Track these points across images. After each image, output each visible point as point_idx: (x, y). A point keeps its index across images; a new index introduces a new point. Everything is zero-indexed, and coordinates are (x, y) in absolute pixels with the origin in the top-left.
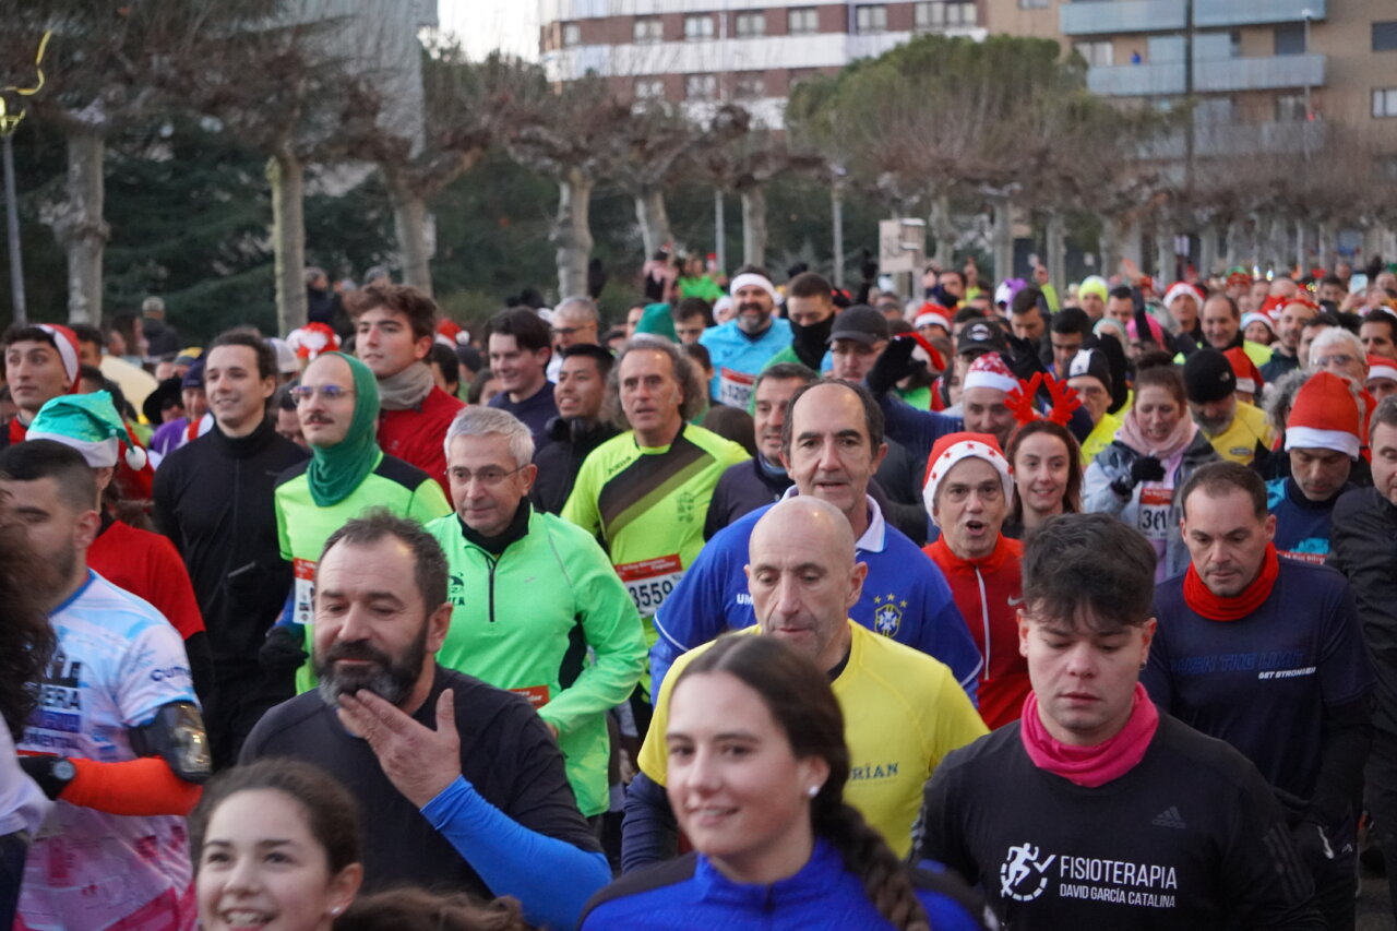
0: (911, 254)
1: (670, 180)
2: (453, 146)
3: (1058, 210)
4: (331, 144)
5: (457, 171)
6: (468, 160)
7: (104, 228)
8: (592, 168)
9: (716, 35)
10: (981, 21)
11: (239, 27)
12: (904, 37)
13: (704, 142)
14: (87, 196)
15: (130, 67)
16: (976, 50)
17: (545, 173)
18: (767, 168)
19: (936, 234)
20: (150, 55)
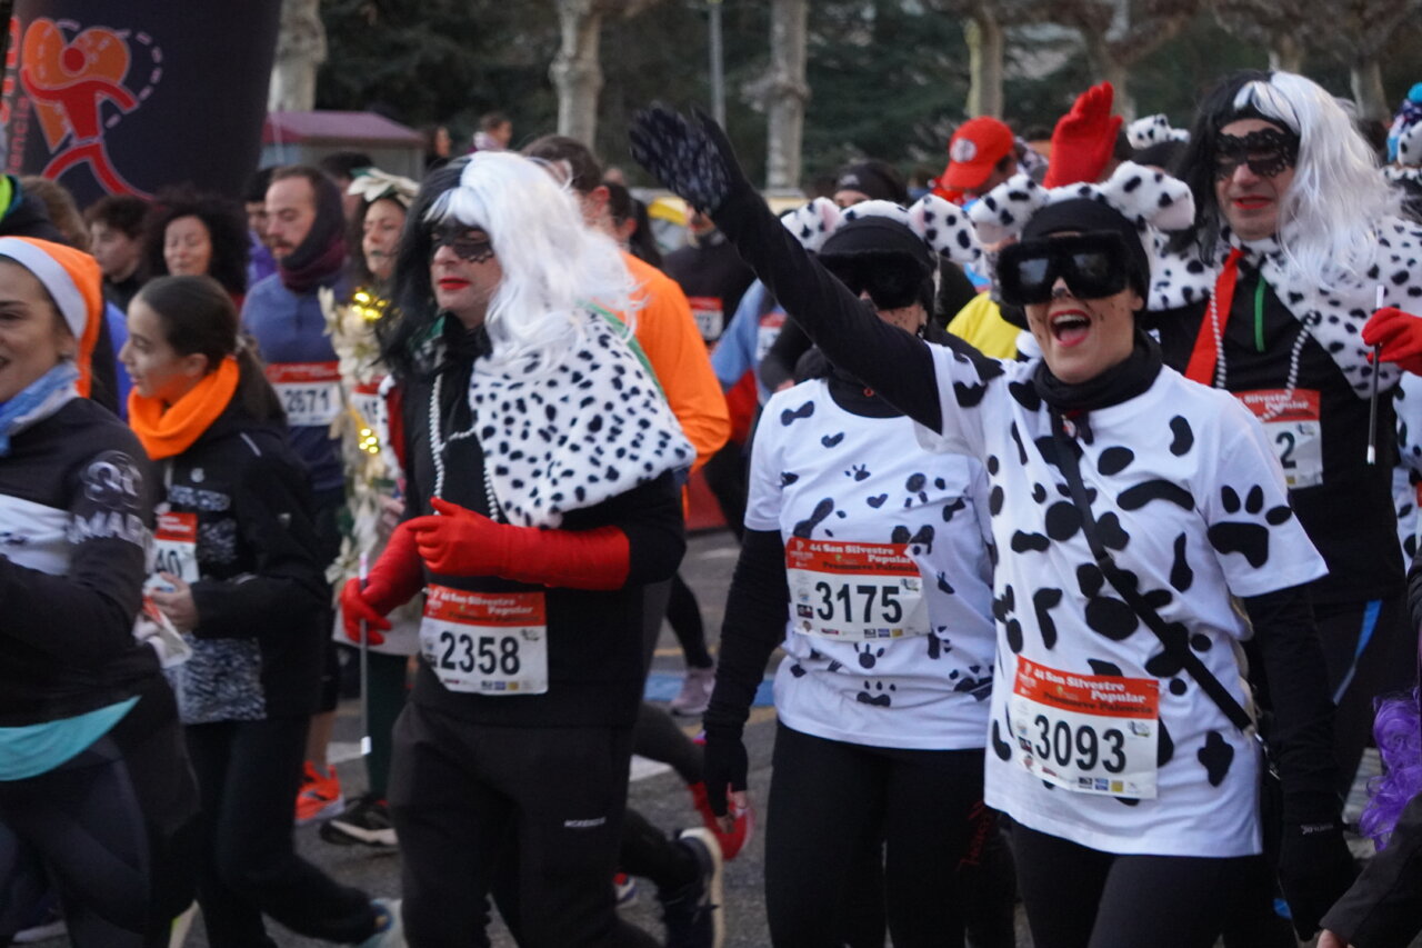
1: (1390, 51)
2: (1158, 11)
4: (1032, 6)
5: (1161, 39)
6: (1173, 26)
7: (803, 89)
8: (1305, 36)
14: (789, 57)
17: (1255, 43)
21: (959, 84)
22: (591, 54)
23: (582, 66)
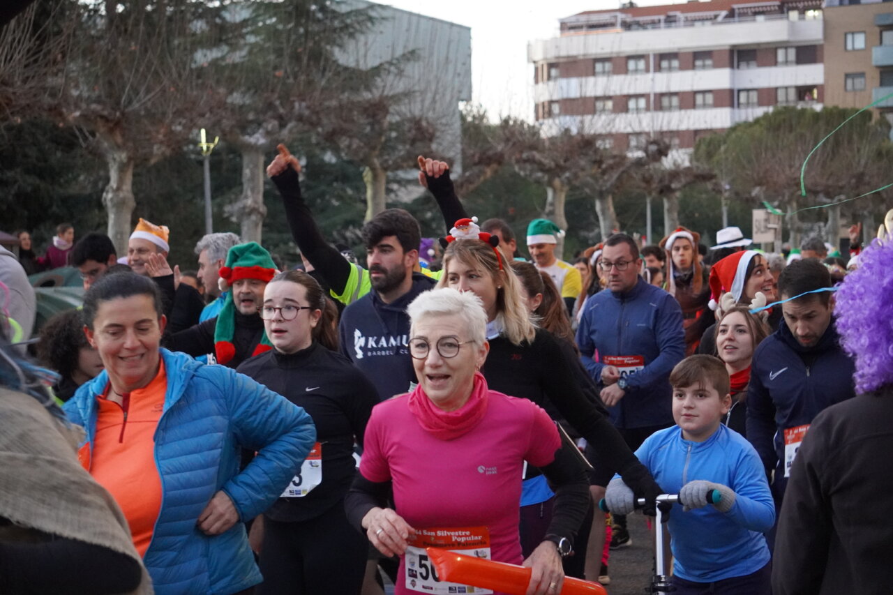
0: (772, 231)
1: (617, 188)
2: (480, 162)
3: (870, 213)
4: (404, 159)
5: (482, 179)
6: (489, 172)
7: (263, 209)
8: (568, 178)
9: (647, 109)
10: (821, 99)
11: (348, 98)
12: (771, 109)
13: (639, 163)
14: (253, 190)
15: (281, 111)
16: (816, 116)
17: (538, 182)
18: (680, 182)
19: (789, 226)
20: (294, 101)
21: (360, 206)
22: (127, 186)
23: (121, 195)
